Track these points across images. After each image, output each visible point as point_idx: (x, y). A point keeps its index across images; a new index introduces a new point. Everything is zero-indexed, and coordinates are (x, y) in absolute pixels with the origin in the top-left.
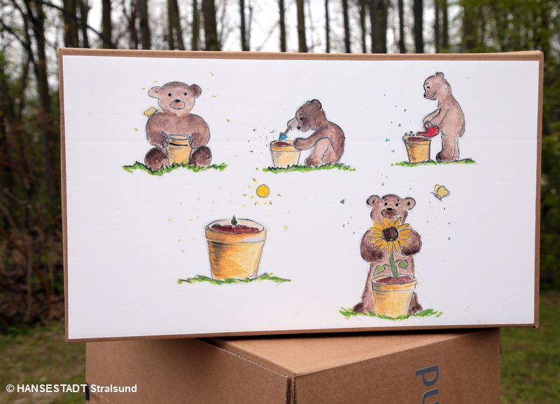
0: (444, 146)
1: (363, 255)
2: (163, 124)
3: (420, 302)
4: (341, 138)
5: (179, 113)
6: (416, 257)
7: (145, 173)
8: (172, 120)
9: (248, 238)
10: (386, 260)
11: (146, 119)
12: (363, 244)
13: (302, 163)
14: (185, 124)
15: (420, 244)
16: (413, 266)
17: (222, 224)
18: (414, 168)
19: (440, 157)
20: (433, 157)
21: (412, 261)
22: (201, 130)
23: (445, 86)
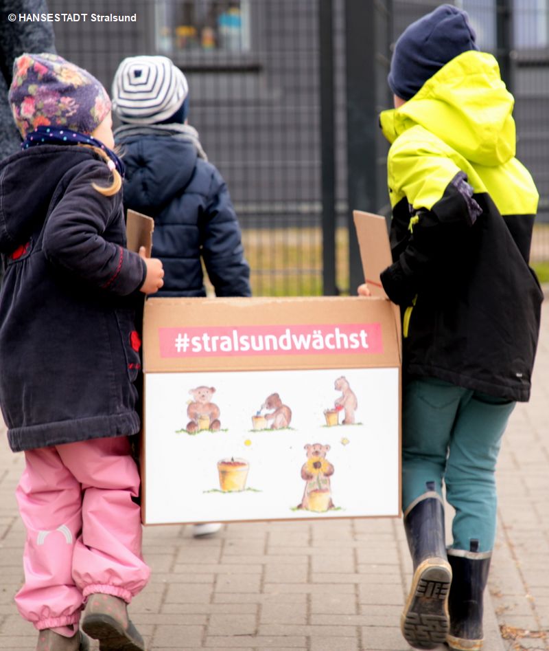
0: (346, 415)
1: (303, 477)
2: (196, 408)
3: (334, 503)
4: (290, 413)
5: (204, 402)
6: (332, 478)
7: (186, 434)
8: (201, 406)
9: (240, 468)
10: (315, 480)
11: (187, 406)
12: (302, 471)
13: (269, 427)
14: (207, 408)
15: (333, 470)
16: (330, 483)
17: (226, 461)
18: (330, 428)
19: (344, 422)
20: (340, 422)
21: (329, 480)
22: (215, 411)
23: (346, 383)
